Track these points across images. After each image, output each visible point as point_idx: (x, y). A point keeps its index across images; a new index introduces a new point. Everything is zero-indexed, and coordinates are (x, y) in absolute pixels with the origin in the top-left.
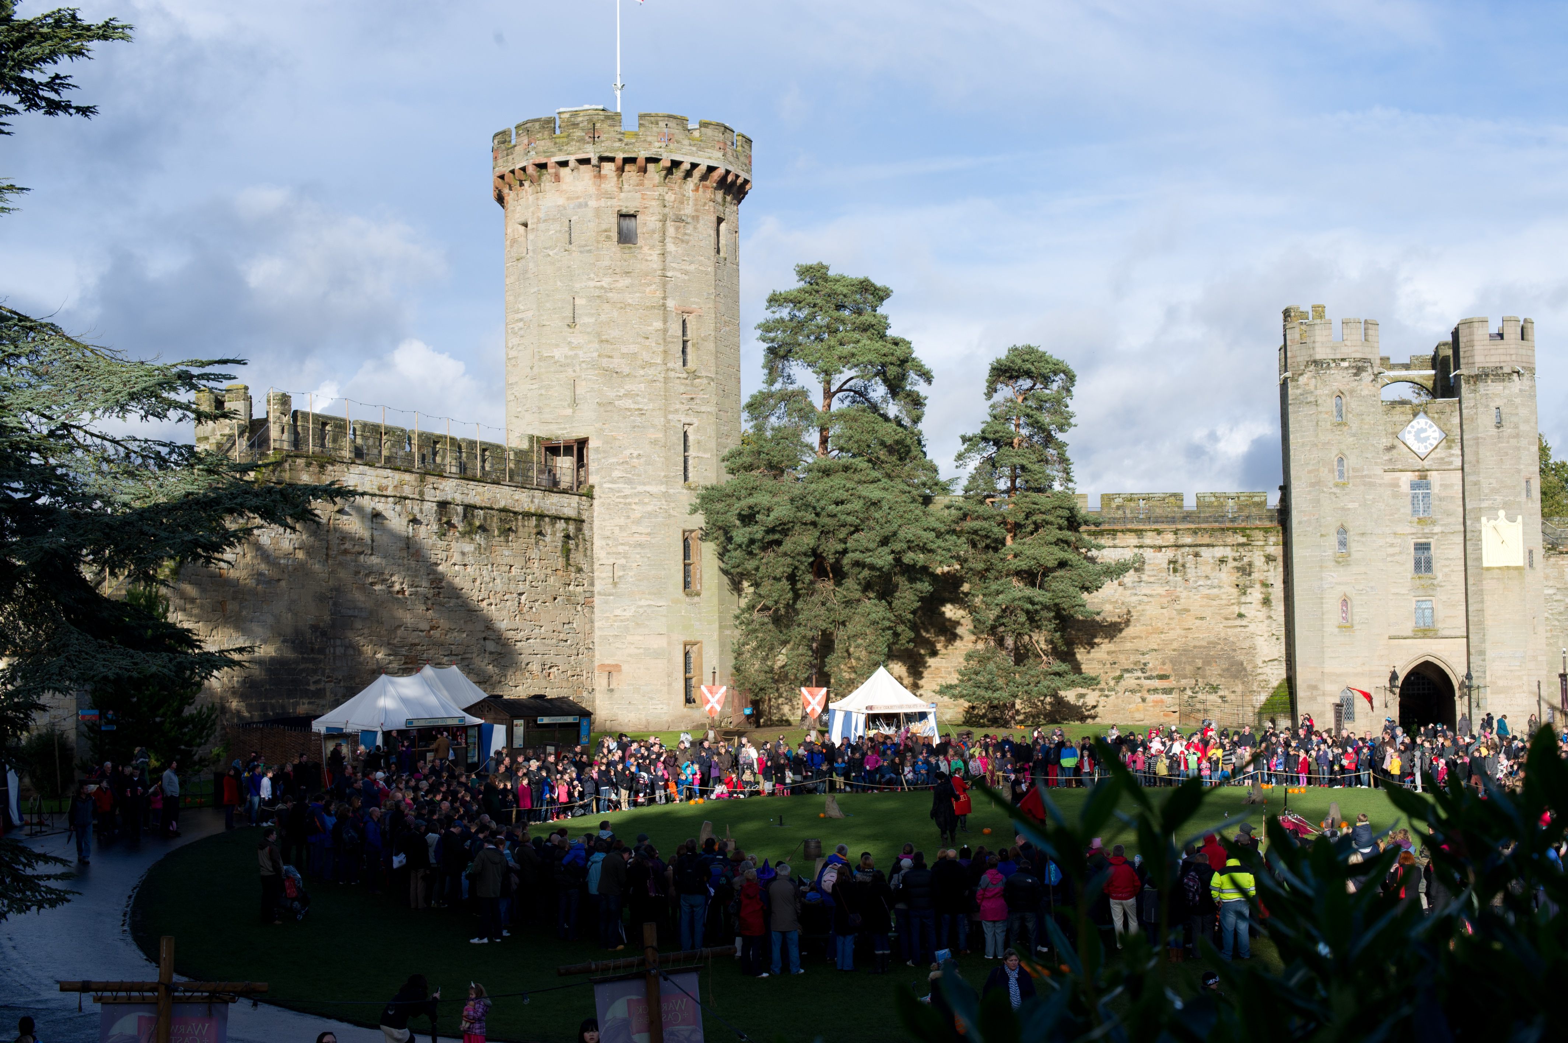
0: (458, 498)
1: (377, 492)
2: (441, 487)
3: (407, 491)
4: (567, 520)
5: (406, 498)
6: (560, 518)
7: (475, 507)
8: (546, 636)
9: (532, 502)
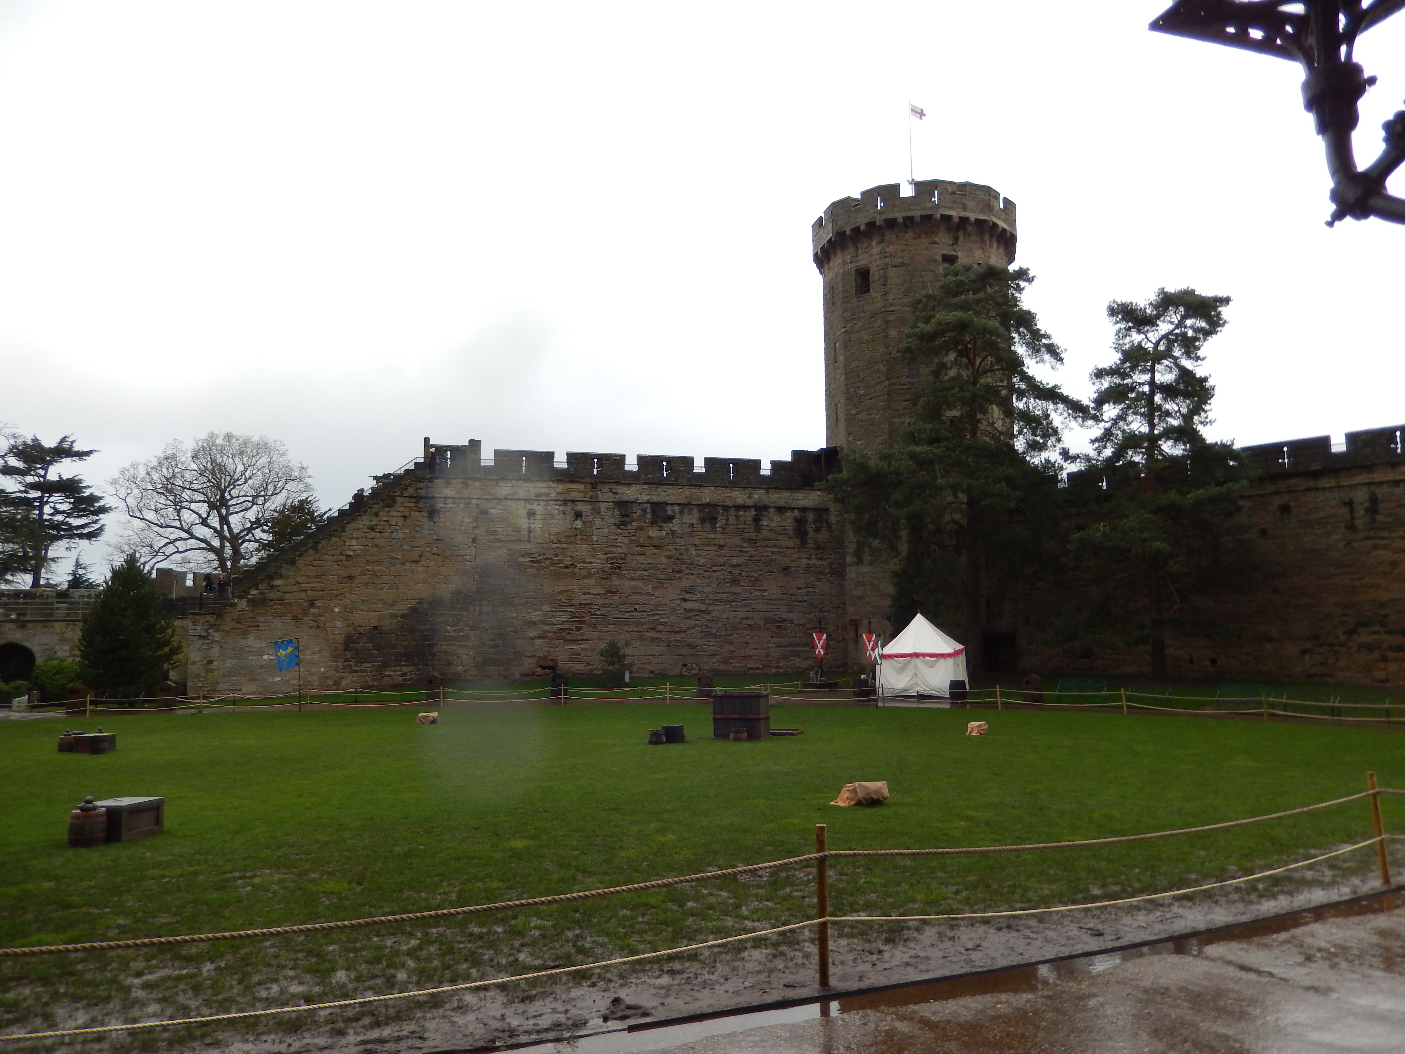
0: (644, 498)
1: (534, 498)
2: (619, 491)
3: (574, 495)
4: (803, 510)
5: (573, 501)
6: (793, 509)
7: (666, 504)
8: (774, 597)
9: (750, 497)
